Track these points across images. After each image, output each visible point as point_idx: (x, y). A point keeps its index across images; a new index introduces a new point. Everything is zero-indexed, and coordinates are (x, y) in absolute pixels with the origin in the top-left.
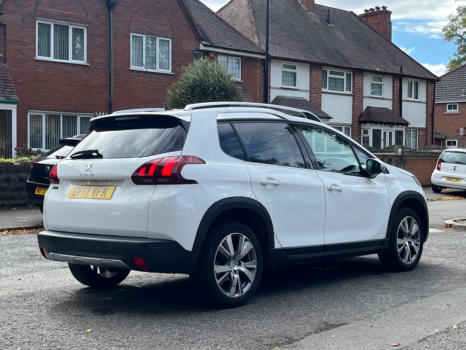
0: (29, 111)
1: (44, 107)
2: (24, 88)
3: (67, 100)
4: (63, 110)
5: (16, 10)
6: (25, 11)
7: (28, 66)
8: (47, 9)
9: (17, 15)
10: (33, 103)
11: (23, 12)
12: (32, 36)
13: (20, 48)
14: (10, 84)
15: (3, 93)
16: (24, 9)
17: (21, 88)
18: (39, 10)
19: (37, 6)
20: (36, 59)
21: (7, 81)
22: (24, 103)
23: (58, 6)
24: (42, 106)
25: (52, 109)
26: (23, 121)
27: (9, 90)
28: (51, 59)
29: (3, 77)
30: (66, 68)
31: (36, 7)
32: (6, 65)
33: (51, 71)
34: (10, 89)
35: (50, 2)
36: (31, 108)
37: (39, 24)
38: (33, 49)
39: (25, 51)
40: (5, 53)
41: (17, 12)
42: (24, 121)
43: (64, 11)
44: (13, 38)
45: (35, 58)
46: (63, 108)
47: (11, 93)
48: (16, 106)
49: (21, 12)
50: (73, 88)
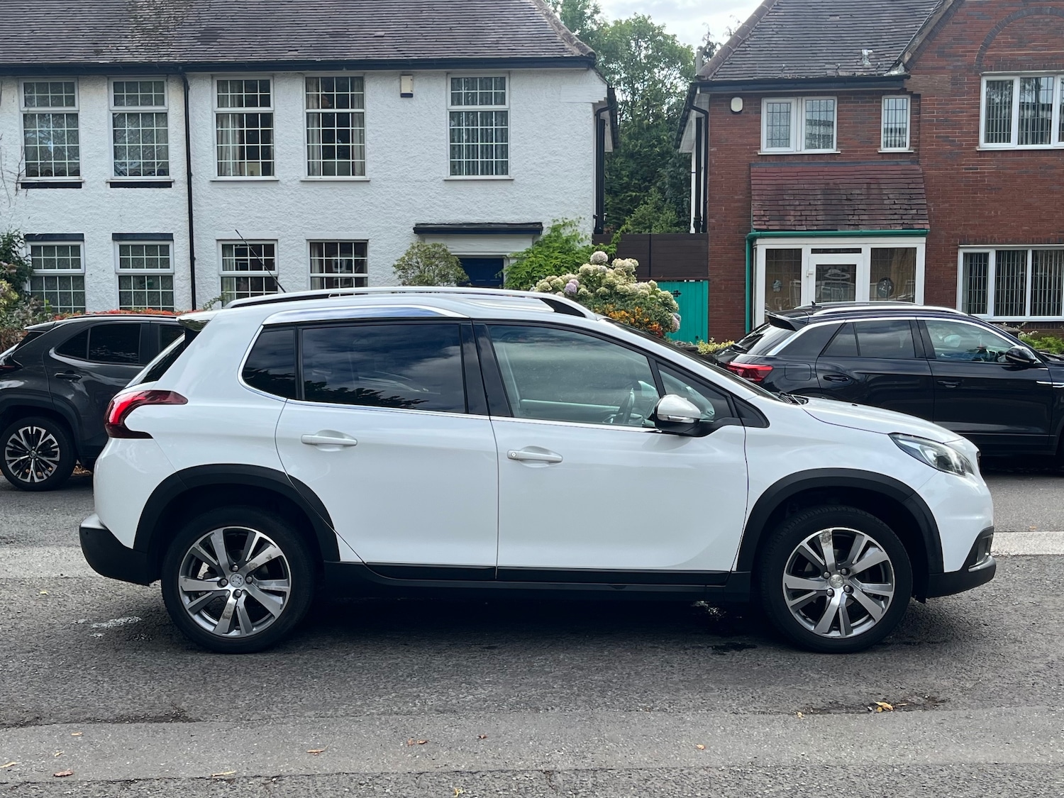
0: (961, 246)
1: (992, 237)
2: (952, 205)
3: (1043, 220)
4: (1033, 239)
5: (942, 64)
6: (959, 64)
7: (963, 165)
8: (1007, 52)
9: (942, 74)
10: (971, 232)
11: (956, 66)
12: (973, 108)
13: (946, 133)
14: (920, 202)
15: (902, 219)
16: (958, 61)
17: (947, 205)
18: (989, 57)
19: (985, 51)
20: (978, 150)
21: (914, 197)
22: (952, 232)
23: (1029, 42)
24: (989, 236)
25: (1010, 240)
26: (948, 266)
27: (914, 212)
28: (1013, 145)
29: (908, 190)
30: (1044, 158)
31: (983, 53)
32: (917, 167)
33: (1010, 168)
34: (917, 209)
35: (1013, 38)
36: (966, 240)
37: (989, 83)
38: (974, 132)
39: (957, 137)
40: (918, 146)
41: (943, 68)
42: (951, 265)
43: (1045, 50)
44: (933, 117)
45: (977, 147)
46: (1034, 236)
47: (918, 216)
48: (924, 240)
49: (951, 68)
50: (1056, 196)
